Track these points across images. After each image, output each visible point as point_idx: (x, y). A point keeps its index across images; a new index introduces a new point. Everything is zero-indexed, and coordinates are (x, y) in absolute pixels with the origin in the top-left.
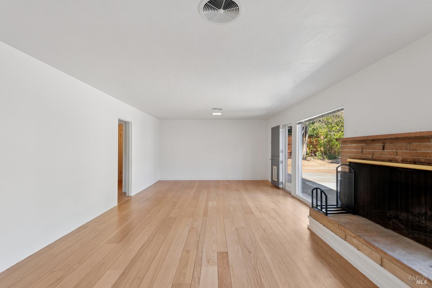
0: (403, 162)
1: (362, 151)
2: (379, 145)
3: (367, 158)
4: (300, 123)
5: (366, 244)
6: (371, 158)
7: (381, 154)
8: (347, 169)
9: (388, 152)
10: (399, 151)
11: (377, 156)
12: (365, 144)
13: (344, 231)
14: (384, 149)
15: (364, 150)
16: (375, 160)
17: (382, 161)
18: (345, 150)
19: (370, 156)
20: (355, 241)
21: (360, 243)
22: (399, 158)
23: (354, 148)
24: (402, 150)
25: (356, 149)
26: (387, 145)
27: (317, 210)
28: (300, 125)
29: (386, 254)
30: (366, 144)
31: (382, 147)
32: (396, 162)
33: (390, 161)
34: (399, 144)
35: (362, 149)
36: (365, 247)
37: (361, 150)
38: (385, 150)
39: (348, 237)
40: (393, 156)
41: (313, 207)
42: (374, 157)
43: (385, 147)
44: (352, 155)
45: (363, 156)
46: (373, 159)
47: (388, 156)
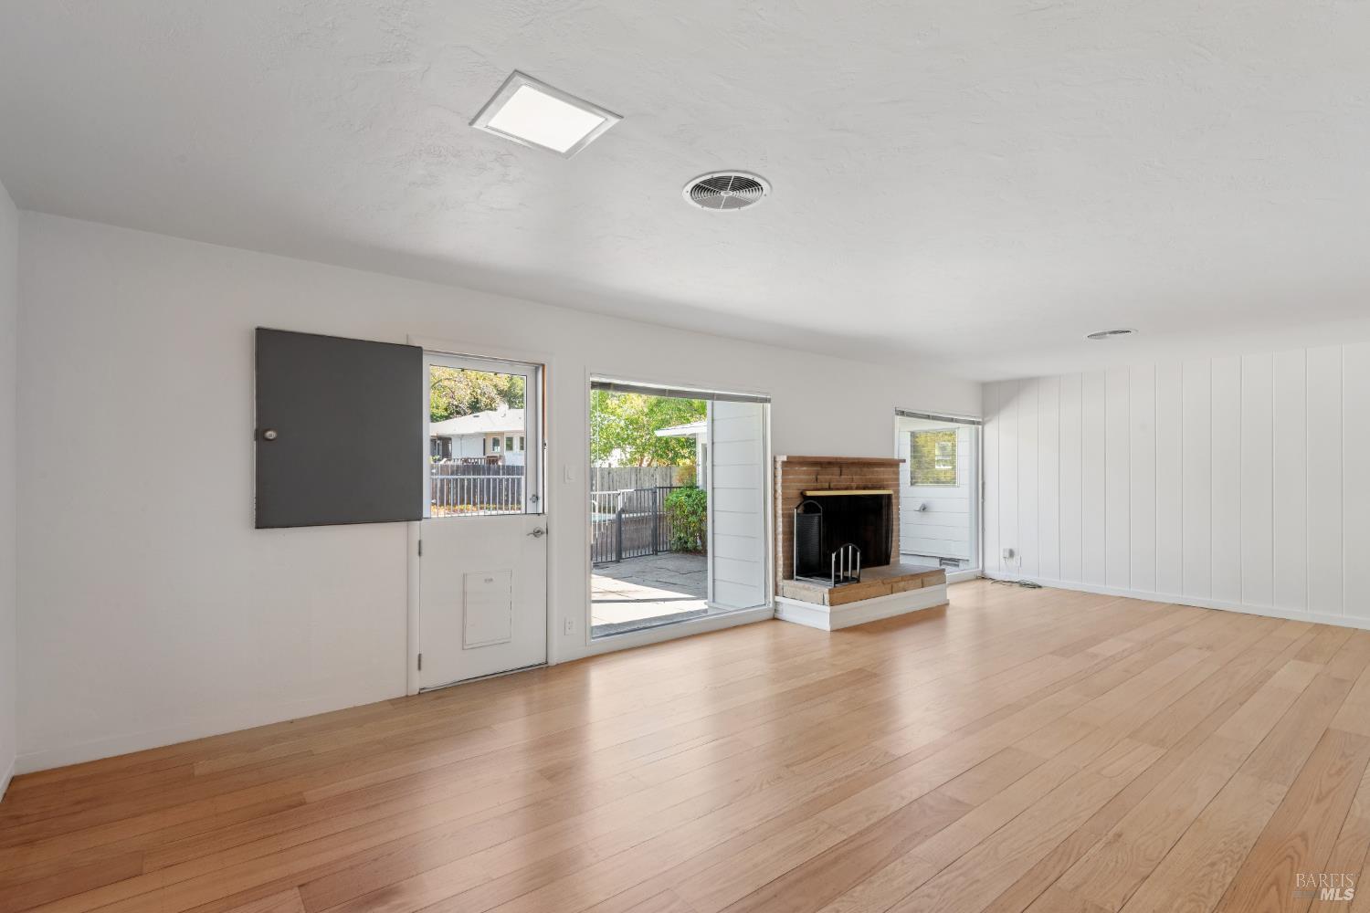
0: (857, 488)
1: (818, 478)
2: (837, 470)
3: (824, 487)
5: (910, 578)
6: (828, 487)
7: (839, 482)
9: (845, 478)
10: (855, 477)
11: (833, 484)
12: (820, 469)
13: (890, 583)
14: (841, 475)
16: (832, 490)
17: (838, 490)
18: (791, 478)
20: (902, 584)
21: (906, 582)
22: (854, 485)
23: (804, 473)
25: (808, 475)
26: (844, 471)
30: (821, 467)
31: (839, 472)
32: (851, 489)
33: (847, 488)
34: (854, 469)
35: (818, 474)
36: (910, 582)
37: (815, 477)
38: (842, 477)
39: (895, 586)
40: (848, 483)
43: (842, 473)
44: (802, 486)
45: (819, 485)
46: (830, 489)
47: (845, 484)
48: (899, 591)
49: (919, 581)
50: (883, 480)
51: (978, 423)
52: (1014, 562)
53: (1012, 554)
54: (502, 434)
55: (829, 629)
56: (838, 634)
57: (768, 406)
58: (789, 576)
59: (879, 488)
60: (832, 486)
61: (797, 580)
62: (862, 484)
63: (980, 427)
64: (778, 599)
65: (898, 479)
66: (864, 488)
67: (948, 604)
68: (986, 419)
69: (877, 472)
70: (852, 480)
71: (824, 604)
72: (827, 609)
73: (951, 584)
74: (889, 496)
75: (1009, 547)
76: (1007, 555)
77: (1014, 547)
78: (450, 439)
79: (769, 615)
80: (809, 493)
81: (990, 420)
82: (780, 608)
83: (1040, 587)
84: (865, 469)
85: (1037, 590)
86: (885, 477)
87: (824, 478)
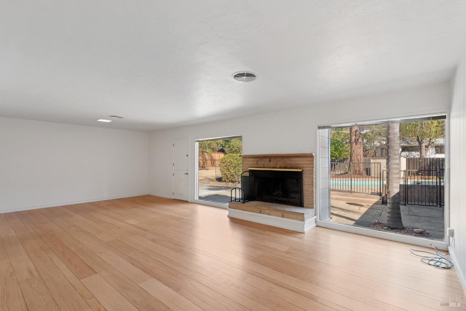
0: (280, 168)
1: (257, 163)
2: (268, 160)
3: (261, 167)
4: (197, 141)
5: (273, 210)
7: (269, 165)
8: (247, 174)
9: (272, 163)
10: (278, 163)
11: (266, 165)
12: (259, 159)
13: (260, 209)
14: (270, 162)
15: (258, 163)
17: (269, 168)
18: (245, 162)
19: (262, 166)
20: (267, 211)
21: (270, 211)
22: (278, 166)
25: (253, 162)
26: (272, 160)
27: (236, 202)
28: (198, 143)
29: (285, 211)
31: (269, 161)
32: (276, 168)
33: (273, 168)
34: (278, 159)
35: (257, 162)
36: (273, 212)
37: (256, 163)
38: (271, 162)
39: (263, 211)
40: (275, 165)
41: (232, 201)
42: (265, 166)
43: (271, 161)
45: (258, 166)
46: (264, 167)
47: (273, 166)
55: (227, 215)
59: (297, 168)
62: (283, 166)
66: (285, 168)
69: (294, 160)
70: (277, 164)
72: (228, 209)
84: (285, 159)
86: (300, 163)
87: (261, 163)
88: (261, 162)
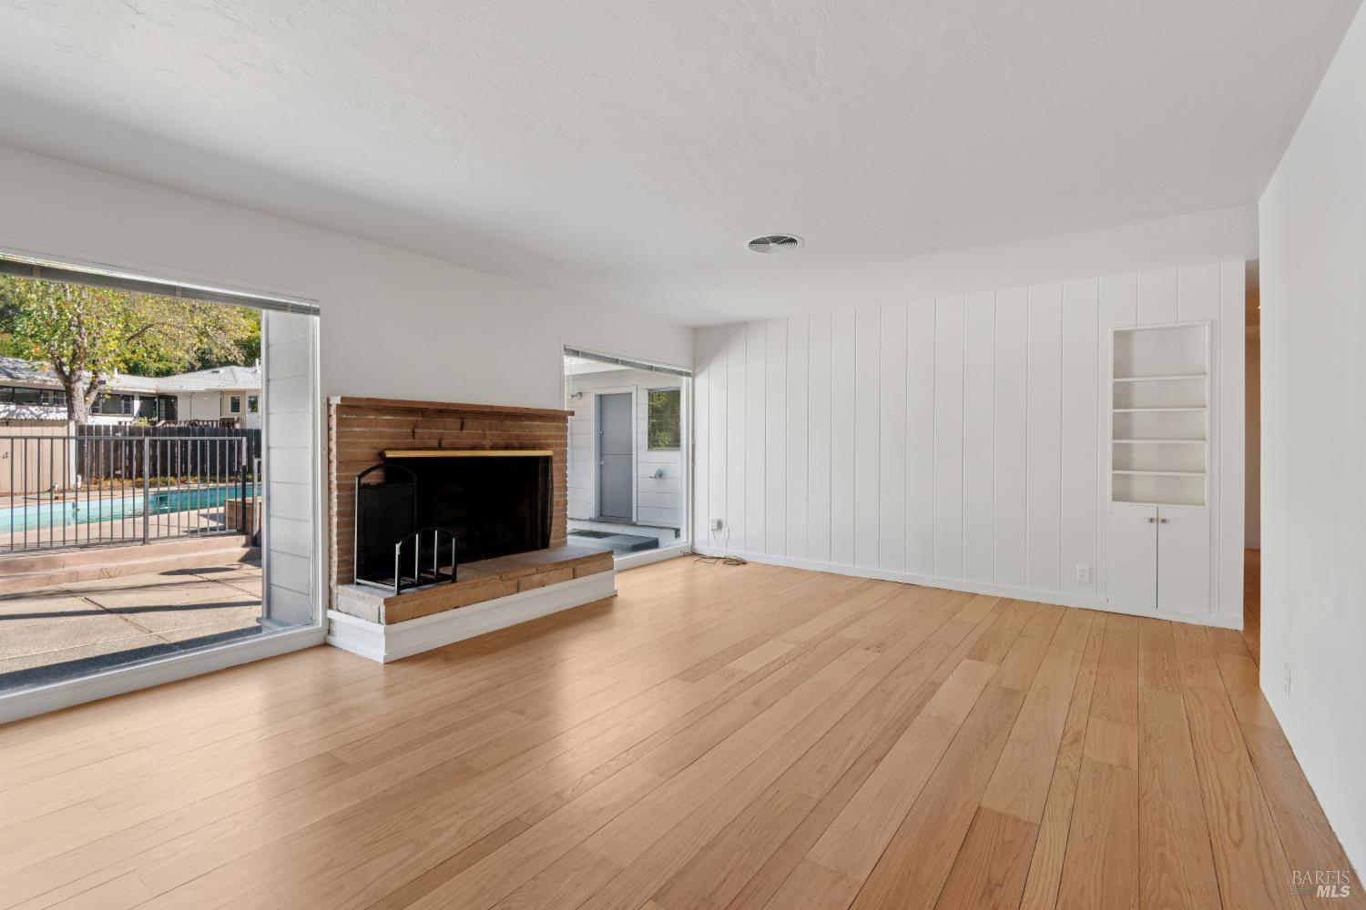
0: (492, 448)
1: (413, 432)
2: (455, 422)
3: (428, 446)
6: (436, 445)
7: (458, 438)
9: (470, 434)
10: (488, 433)
11: (447, 441)
12: (421, 418)
13: (514, 579)
14: (462, 429)
15: (417, 430)
16: (445, 449)
17: (459, 449)
18: (356, 429)
19: (434, 443)
20: (537, 577)
21: (545, 574)
22: (487, 442)
23: (388, 423)
24: (491, 430)
25: (397, 427)
26: (468, 422)
30: (423, 416)
31: (459, 425)
32: (483, 448)
33: (473, 448)
34: (487, 422)
35: (416, 426)
36: (552, 573)
37: (409, 430)
38: (464, 431)
39: (523, 581)
40: (477, 441)
43: (465, 426)
44: (384, 442)
45: (417, 442)
46: (440, 448)
47: (470, 441)
48: (532, 586)
49: (570, 570)
50: (539, 438)
51: (688, 374)
52: (722, 535)
53: (720, 525)
54: (243, 392)
55: (382, 661)
56: (396, 667)
57: (317, 319)
58: (346, 580)
59: (534, 448)
60: (444, 443)
61: (358, 584)
62: (500, 442)
63: (690, 379)
64: (332, 614)
65: (565, 437)
66: (507, 448)
67: (616, 596)
68: (698, 369)
69: (528, 427)
70: (483, 436)
71: (379, 622)
72: (381, 628)
73: (619, 572)
74: (547, 459)
75: (715, 517)
76: (715, 526)
77: (723, 518)
78: (175, 398)
79: (317, 639)
80: (389, 454)
81: (701, 372)
82: (335, 628)
83: (745, 563)
84: (508, 423)
85: (741, 568)
86: (543, 433)
87: (428, 432)
88: (428, 430)
